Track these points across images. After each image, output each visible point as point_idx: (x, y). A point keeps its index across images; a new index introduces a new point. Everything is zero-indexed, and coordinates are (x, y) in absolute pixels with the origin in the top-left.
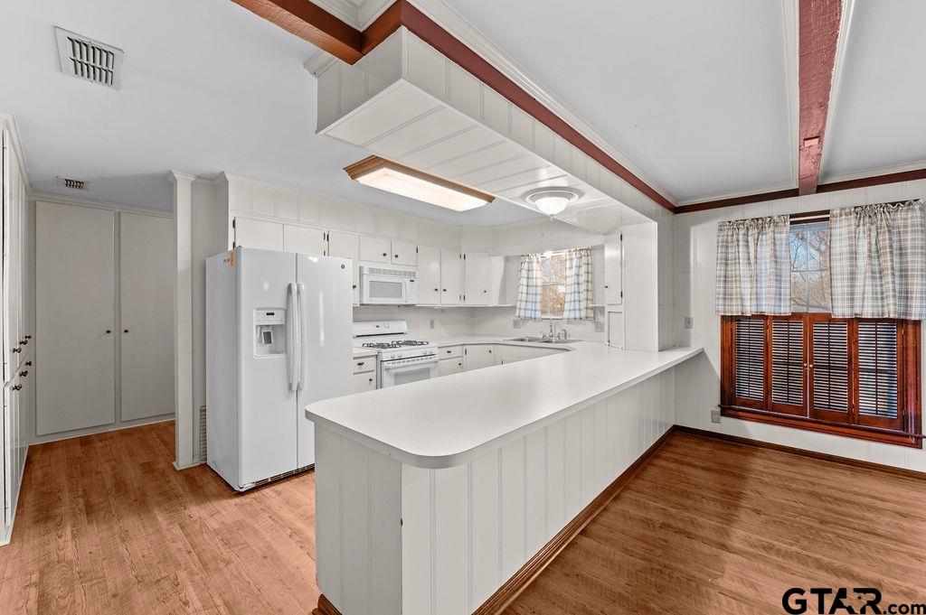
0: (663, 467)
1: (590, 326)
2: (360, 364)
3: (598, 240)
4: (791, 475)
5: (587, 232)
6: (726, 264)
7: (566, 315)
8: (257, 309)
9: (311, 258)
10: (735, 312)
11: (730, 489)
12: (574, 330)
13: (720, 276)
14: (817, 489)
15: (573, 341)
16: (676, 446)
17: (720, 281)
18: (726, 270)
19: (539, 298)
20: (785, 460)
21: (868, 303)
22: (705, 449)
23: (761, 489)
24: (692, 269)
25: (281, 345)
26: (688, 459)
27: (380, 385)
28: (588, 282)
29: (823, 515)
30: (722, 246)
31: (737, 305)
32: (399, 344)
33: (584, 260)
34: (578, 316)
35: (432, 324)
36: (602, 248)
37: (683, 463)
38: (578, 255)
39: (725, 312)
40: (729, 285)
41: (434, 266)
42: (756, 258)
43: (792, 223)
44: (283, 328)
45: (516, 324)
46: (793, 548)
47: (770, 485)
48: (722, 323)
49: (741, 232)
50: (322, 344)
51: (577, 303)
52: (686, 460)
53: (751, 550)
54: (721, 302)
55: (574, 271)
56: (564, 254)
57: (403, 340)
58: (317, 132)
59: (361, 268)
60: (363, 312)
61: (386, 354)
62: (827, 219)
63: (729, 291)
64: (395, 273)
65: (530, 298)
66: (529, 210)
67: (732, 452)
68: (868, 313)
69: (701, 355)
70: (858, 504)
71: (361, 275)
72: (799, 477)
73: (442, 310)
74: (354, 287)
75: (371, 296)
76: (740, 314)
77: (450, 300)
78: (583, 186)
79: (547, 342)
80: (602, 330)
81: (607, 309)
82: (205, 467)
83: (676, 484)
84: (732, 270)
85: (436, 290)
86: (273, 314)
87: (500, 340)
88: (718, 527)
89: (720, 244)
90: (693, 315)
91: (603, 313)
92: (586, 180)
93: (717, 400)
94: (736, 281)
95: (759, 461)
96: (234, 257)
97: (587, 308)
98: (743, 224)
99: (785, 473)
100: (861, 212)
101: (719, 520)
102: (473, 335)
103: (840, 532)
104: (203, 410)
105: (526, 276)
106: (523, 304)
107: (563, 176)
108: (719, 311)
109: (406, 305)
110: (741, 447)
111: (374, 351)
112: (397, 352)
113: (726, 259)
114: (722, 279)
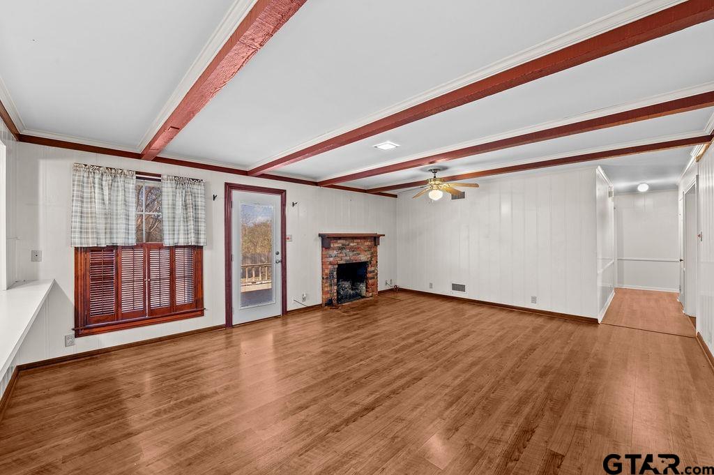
4: (143, 360)
6: (82, 202)
10: (91, 243)
11: (108, 393)
13: (76, 212)
14: (163, 361)
18: (82, 207)
20: (134, 352)
21: (182, 236)
23: (130, 380)
24: (41, 202)
26: (52, 390)
29: (174, 374)
30: (78, 185)
31: (93, 238)
37: (48, 396)
39: (81, 244)
40: (85, 220)
42: (110, 199)
43: (137, 178)
46: (171, 403)
47: (135, 374)
48: (76, 254)
49: (97, 176)
52: (50, 392)
53: (149, 422)
54: (77, 235)
62: (160, 180)
63: (84, 225)
67: (91, 365)
68: (182, 243)
70: (187, 359)
72: (148, 359)
76: (96, 246)
83: (53, 417)
84: (87, 208)
88: (116, 425)
89: (76, 183)
90: (42, 248)
93: (70, 323)
94: (92, 217)
95: (117, 362)
98: (99, 170)
99: (139, 362)
100: (179, 181)
101: (113, 419)
103: (187, 378)
108: (72, 244)
110: (96, 358)
113: (82, 198)
114: (79, 214)
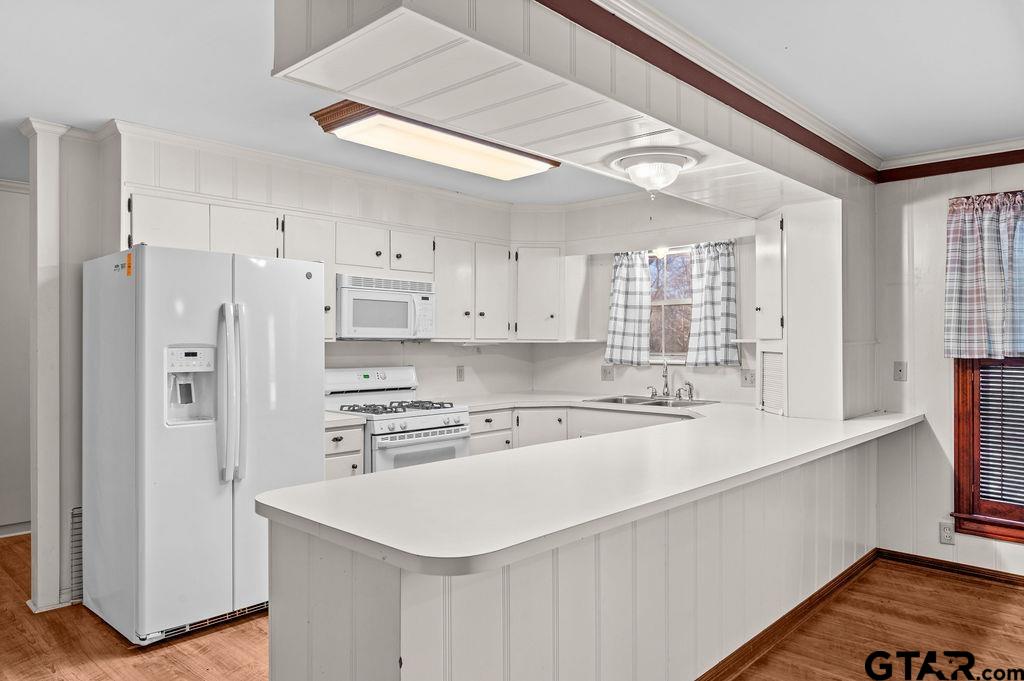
0: (848, 616)
1: (732, 376)
2: (336, 440)
3: (744, 229)
5: (725, 214)
6: (962, 270)
7: (691, 357)
8: (171, 347)
9: (254, 260)
10: (978, 352)
12: (704, 383)
13: (951, 291)
15: (704, 403)
16: (875, 583)
17: (950, 299)
18: (961, 281)
19: (645, 329)
22: (925, 589)
24: (906, 279)
25: (207, 408)
26: (893, 605)
27: (369, 467)
28: (728, 299)
30: (955, 240)
31: (980, 341)
32: (403, 406)
33: (723, 262)
34: (711, 360)
35: (460, 373)
36: (752, 241)
37: (882, 610)
38: (712, 254)
39: (959, 352)
40: (966, 306)
41: (464, 271)
42: (1011, 259)
44: (212, 377)
45: (606, 373)
48: (957, 371)
49: (987, 215)
50: (273, 406)
51: (710, 337)
52: (888, 606)
54: (953, 335)
55: (705, 281)
56: (688, 250)
57: (409, 400)
58: (274, 73)
59: (338, 278)
60: (341, 350)
61: (381, 424)
63: (965, 316)
64: (397, 285)
65: (631, 328)
66: (619, 181)
69: (920, 426)
71: (338, 289)
73: (478, 349)
74: (327, 309)
75: (356, 323)
76: (985, 356)
77: (493, 331)
78: (701, 146)
79: (660, 404)
80: (753, 382)
81: (760, 348)
82: (79, 608)
84: (971, 281)
85: (467, 314)
86: (194, 354)
87: (577, 401)
89: (951, 236)
90: (907, 358)
91: (754, 354)
92: (705, 136)
93: (948, 505)
94: (978, 299)
96: (132, 261)
97: (727, 346)
98: (990, 202)
102: (532, 392)
104: (77, 515)
105: (623, 289)
106: (618, 340)
107: (666, 130)
108: (948, 352)
109: (414, 341)
111: (360, 418)
112: (398, 421)
113: (962, 262)
114: (955, 295)
